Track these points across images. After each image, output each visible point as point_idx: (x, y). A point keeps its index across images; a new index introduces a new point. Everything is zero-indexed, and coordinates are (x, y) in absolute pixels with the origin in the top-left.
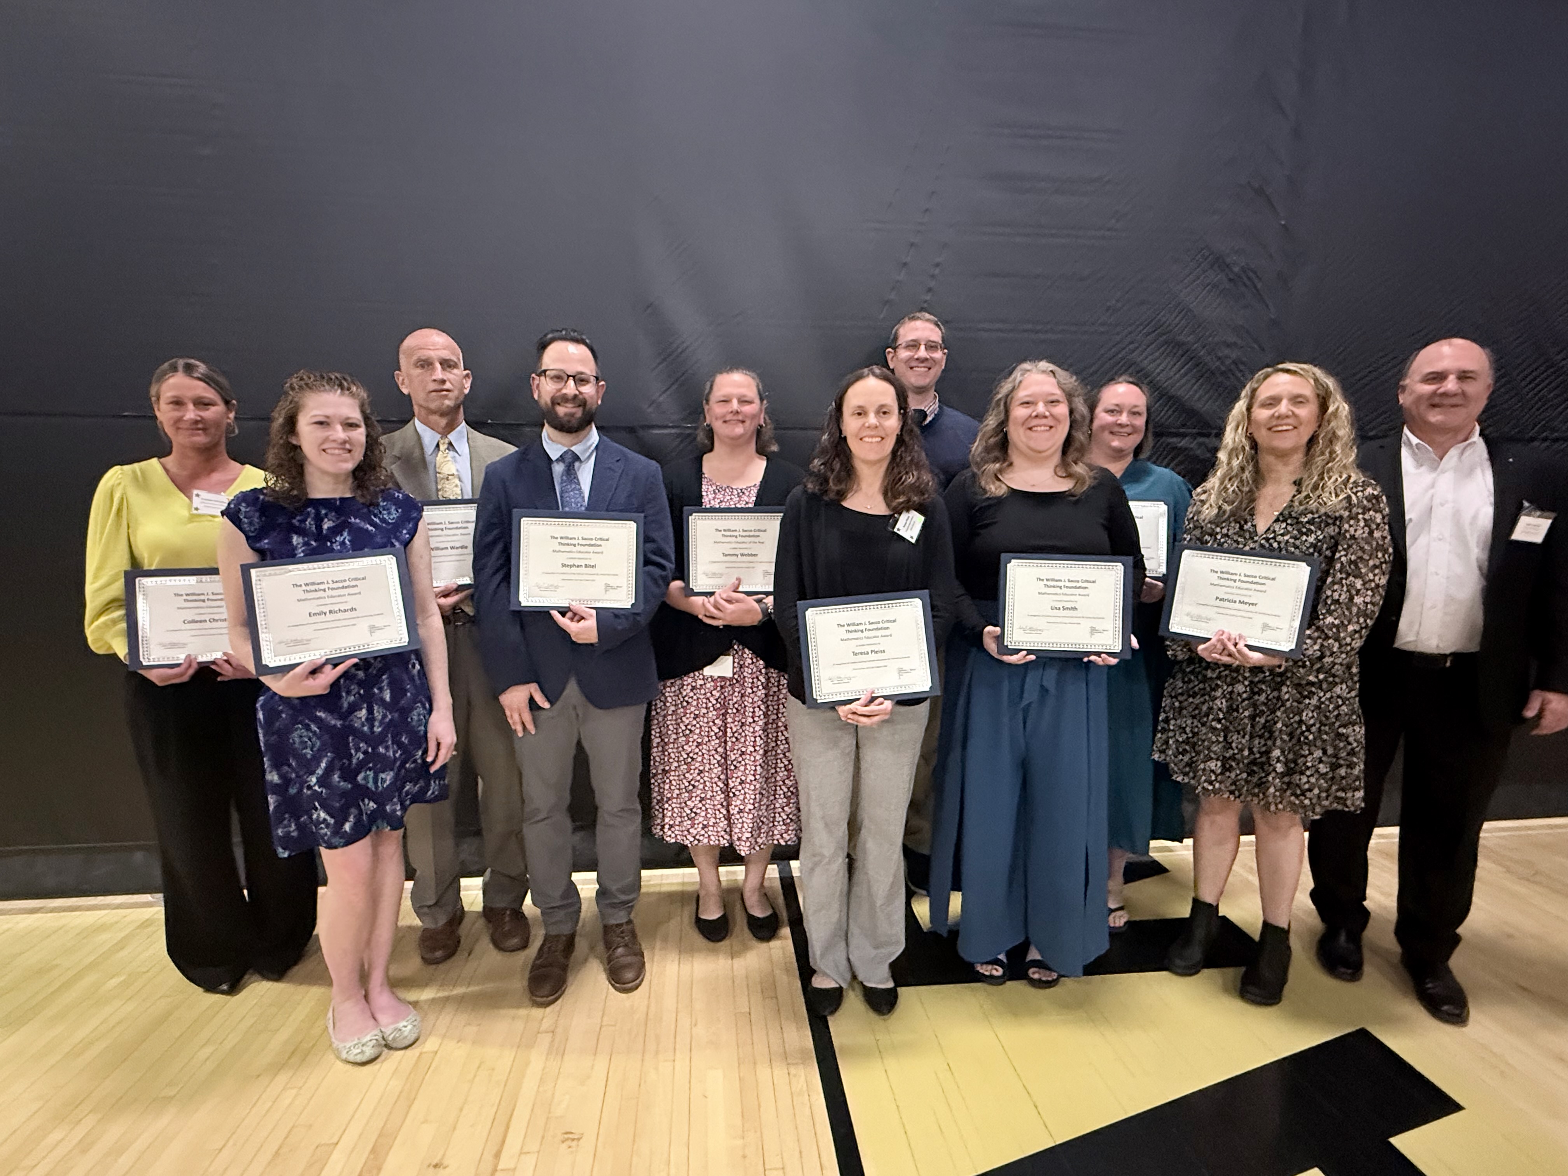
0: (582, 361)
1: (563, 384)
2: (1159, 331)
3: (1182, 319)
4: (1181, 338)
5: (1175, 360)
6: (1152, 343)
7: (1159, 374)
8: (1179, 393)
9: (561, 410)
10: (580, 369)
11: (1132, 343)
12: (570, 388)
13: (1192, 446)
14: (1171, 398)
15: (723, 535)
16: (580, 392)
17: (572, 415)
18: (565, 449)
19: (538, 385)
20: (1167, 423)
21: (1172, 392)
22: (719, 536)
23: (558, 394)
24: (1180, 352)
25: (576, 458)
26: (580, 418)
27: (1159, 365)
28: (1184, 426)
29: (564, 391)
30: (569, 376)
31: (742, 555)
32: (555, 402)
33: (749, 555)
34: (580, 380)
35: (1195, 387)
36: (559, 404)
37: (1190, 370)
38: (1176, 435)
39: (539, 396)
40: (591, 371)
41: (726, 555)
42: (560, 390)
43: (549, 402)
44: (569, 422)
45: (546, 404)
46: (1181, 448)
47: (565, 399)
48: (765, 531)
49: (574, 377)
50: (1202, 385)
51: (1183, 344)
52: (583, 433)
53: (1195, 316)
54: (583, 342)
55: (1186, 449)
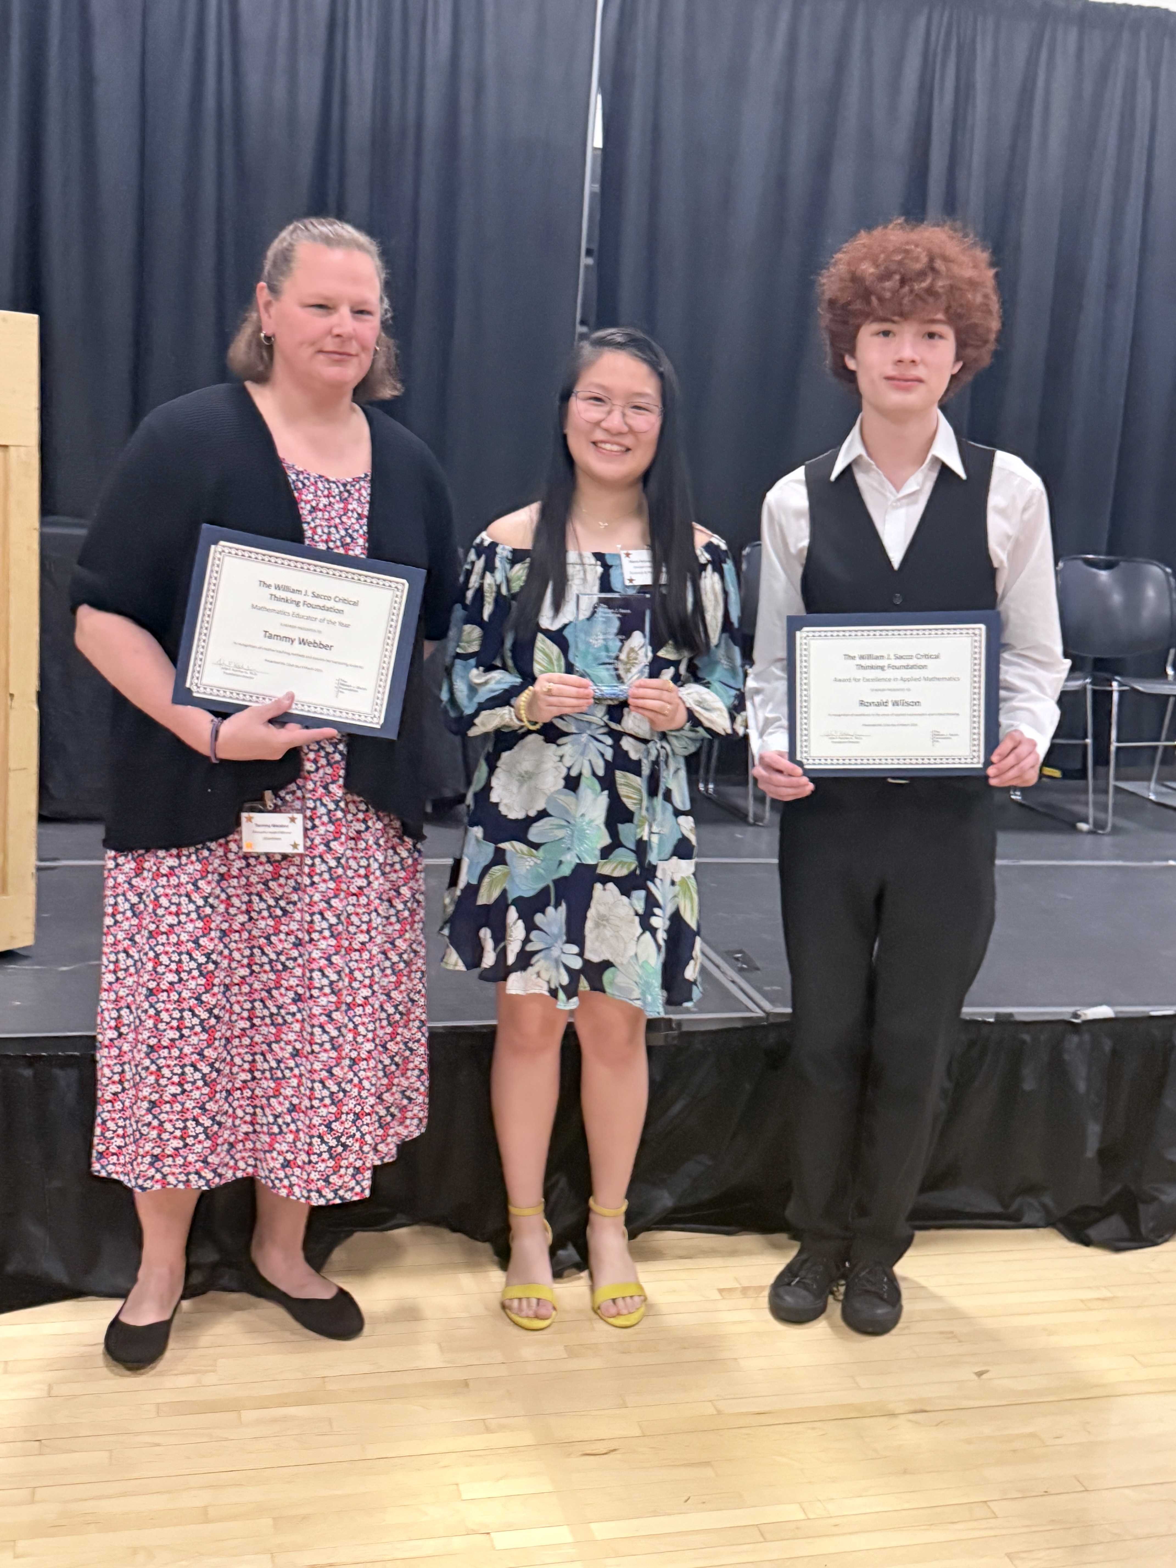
15: (274, 597)
22: (262, 597)
31: (303, 642)
33: (315, 644)
41: (271, 637)
48: (355, 604)
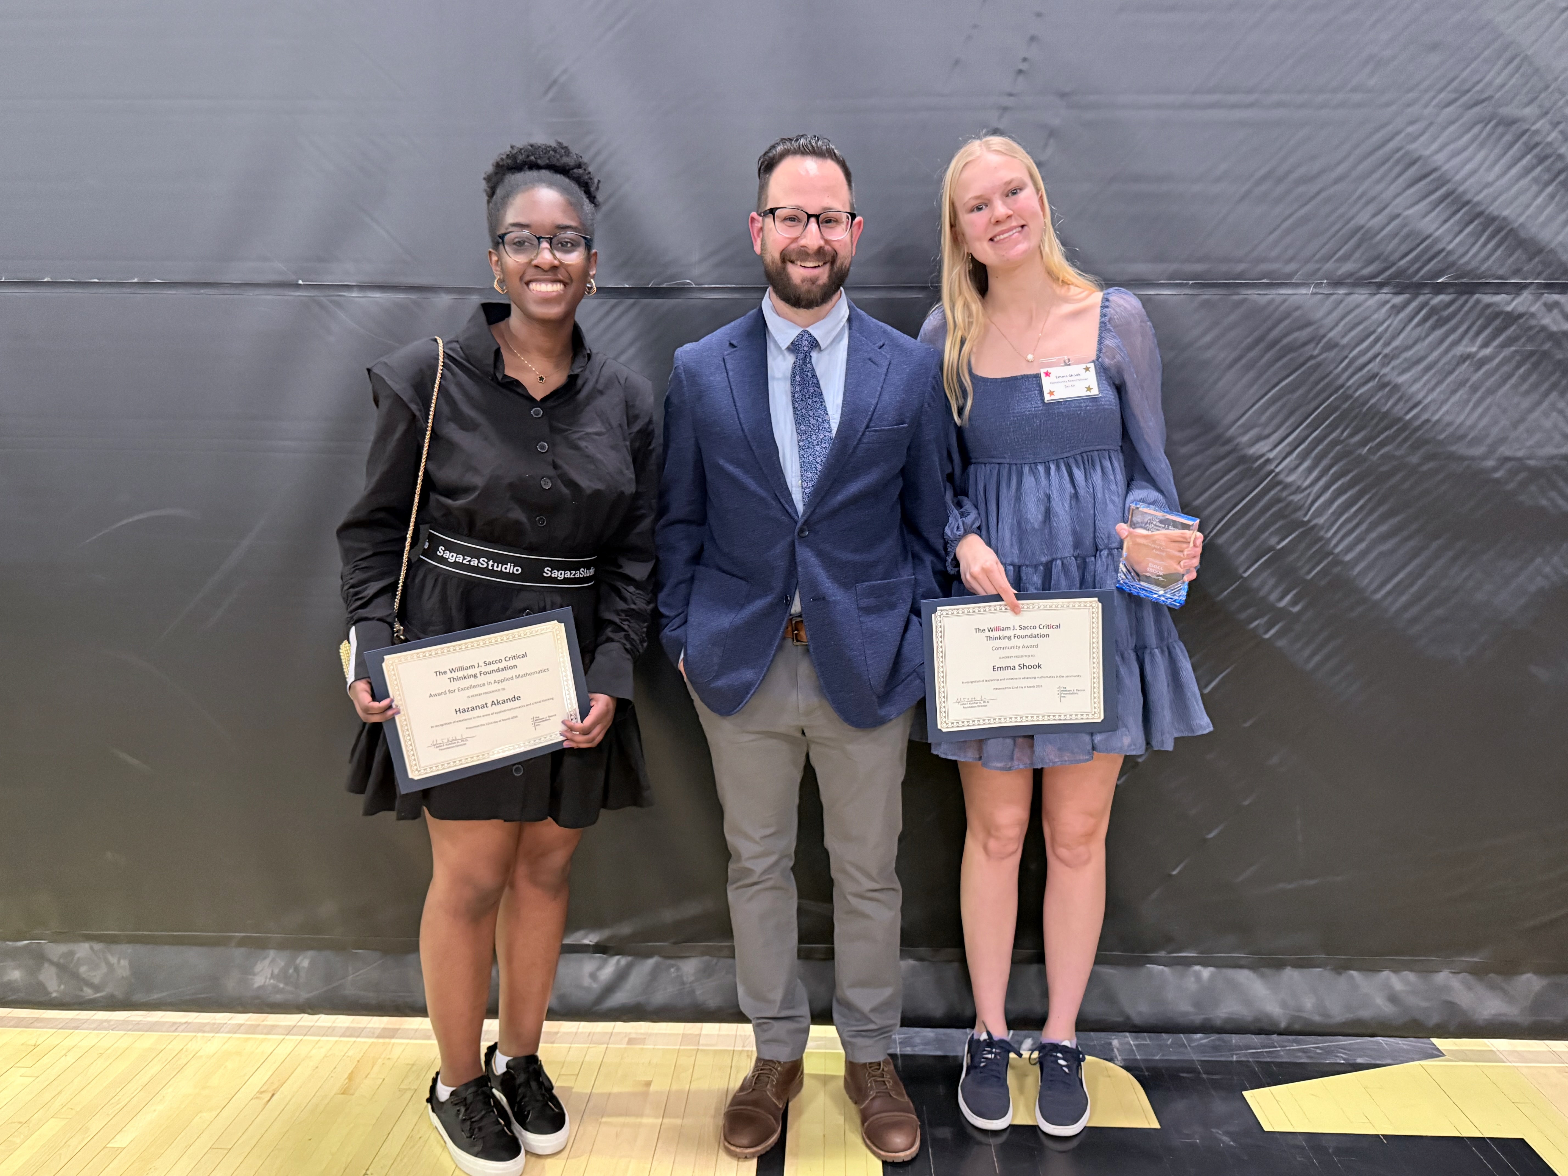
0: (829, 190)
1: (800, 228)
2: (1465, 98)
3: (1511, 76)
4: (1506, 111)
5: (1497, 151)
6: (1453, 122)
7: (1465, 180)
8: (1505, 213)
9: (797, 273)
10: (828, 202)
11: (1412, 123)
12: (812, 236)
13: (1533, 309)
14: (1492, 219)
16: (827, 242)
17: (813, 281)
18: (799, 331)
19: (761, 229)
20: (1483, 268)
21: (1493, 209)
23: (793, 246)
24: (1508, 137)
25: (814, 344)
26: (824, 285)
27: (1469, 160)
28: (1517, 272)
29: (803, 242)
30: (809, 216)
32: (786, 258)
34: (824, 219)
35: (1539, 200)
36: (792, 262)
37: (1528, 171)
38: (1500, 288)
39: (763, 245)
40: (843, 206)
42: (795, 240)
43: (777, 256)
44: (809, 292)
45: (773, 258)
46: (1509, 314)
47: (804, 254)
49: (817, 217)
50: (1552, 197)
51: (1514, 122)
52: (826, 307)
53: (1537, 71)
54: (829, 154)
55: (1521, 316)
